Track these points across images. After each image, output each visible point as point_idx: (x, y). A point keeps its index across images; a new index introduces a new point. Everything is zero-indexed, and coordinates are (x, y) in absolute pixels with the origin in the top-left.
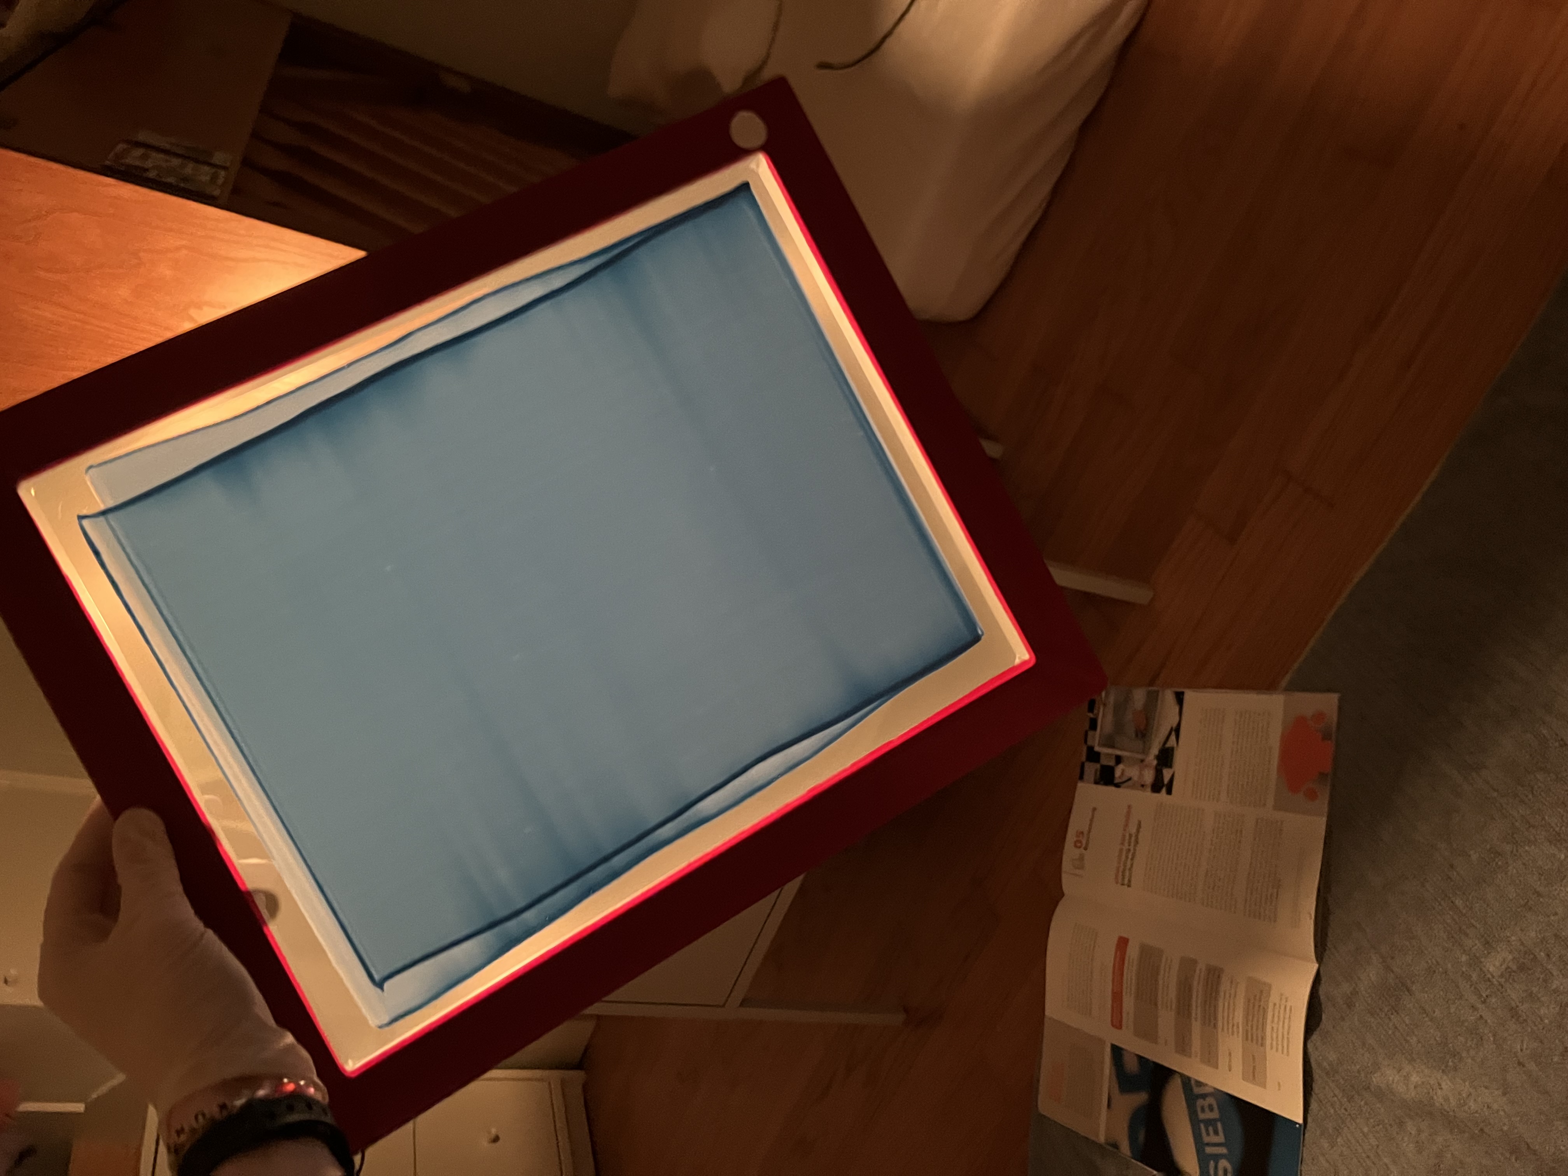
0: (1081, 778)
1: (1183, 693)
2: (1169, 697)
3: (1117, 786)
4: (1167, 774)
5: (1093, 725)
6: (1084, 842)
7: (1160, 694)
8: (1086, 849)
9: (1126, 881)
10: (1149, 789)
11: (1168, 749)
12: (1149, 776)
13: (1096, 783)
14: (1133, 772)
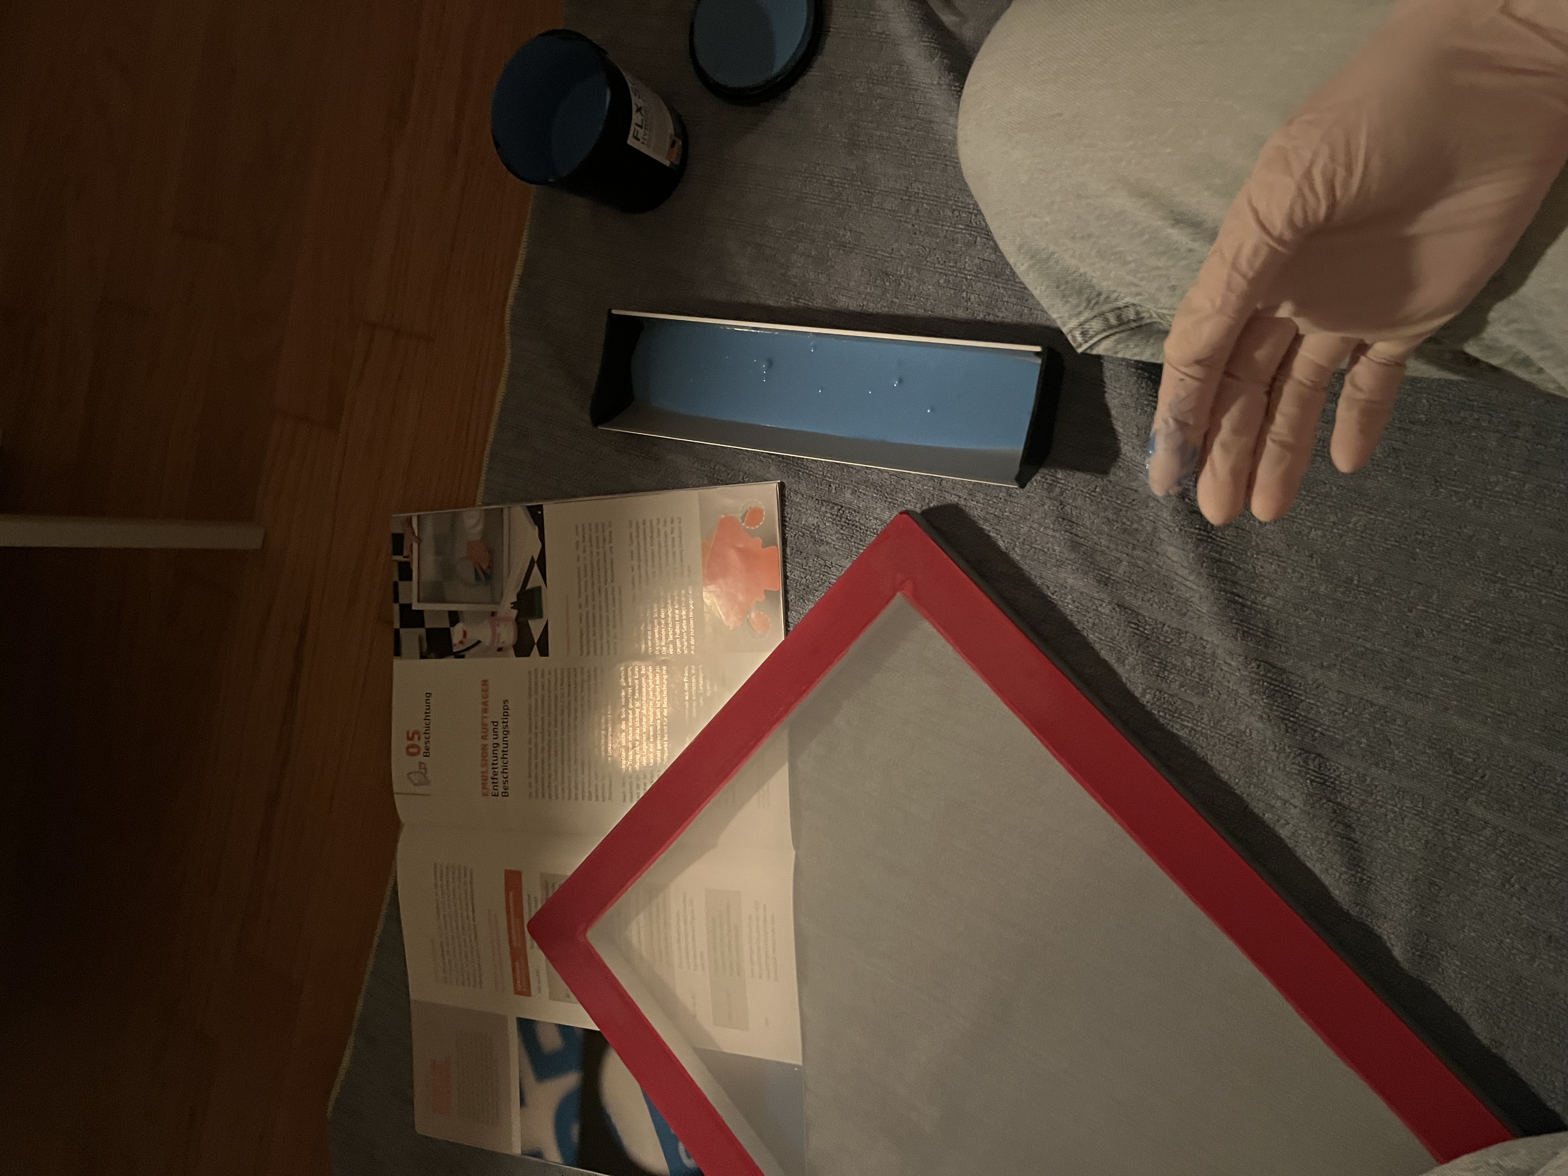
0: (398, 653)
1: (540, 507)
2: (519, 515)
3: (459, 655)
4: (536, 627)
5: (405, 572)
6: (422, 744)
7: (506, 512)
8: (426, 755)
9: (501, 790)
10: (512, 652)
11: (532, 590)
12: (508, 635)
13: (423, 657)
14: (483, 633)
